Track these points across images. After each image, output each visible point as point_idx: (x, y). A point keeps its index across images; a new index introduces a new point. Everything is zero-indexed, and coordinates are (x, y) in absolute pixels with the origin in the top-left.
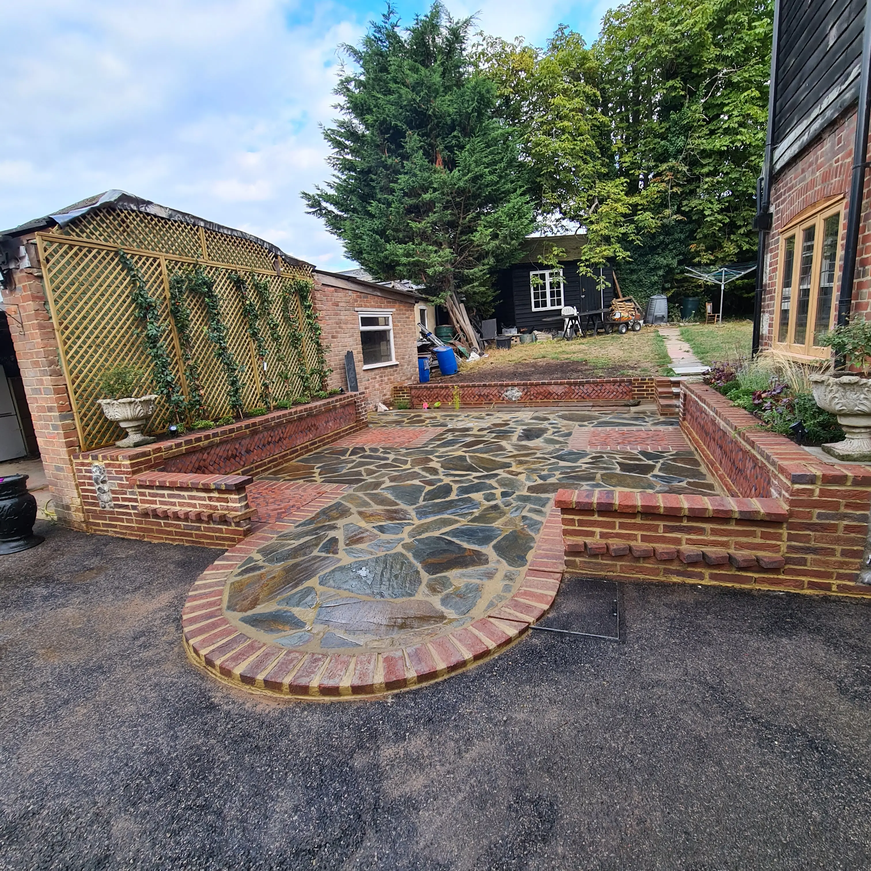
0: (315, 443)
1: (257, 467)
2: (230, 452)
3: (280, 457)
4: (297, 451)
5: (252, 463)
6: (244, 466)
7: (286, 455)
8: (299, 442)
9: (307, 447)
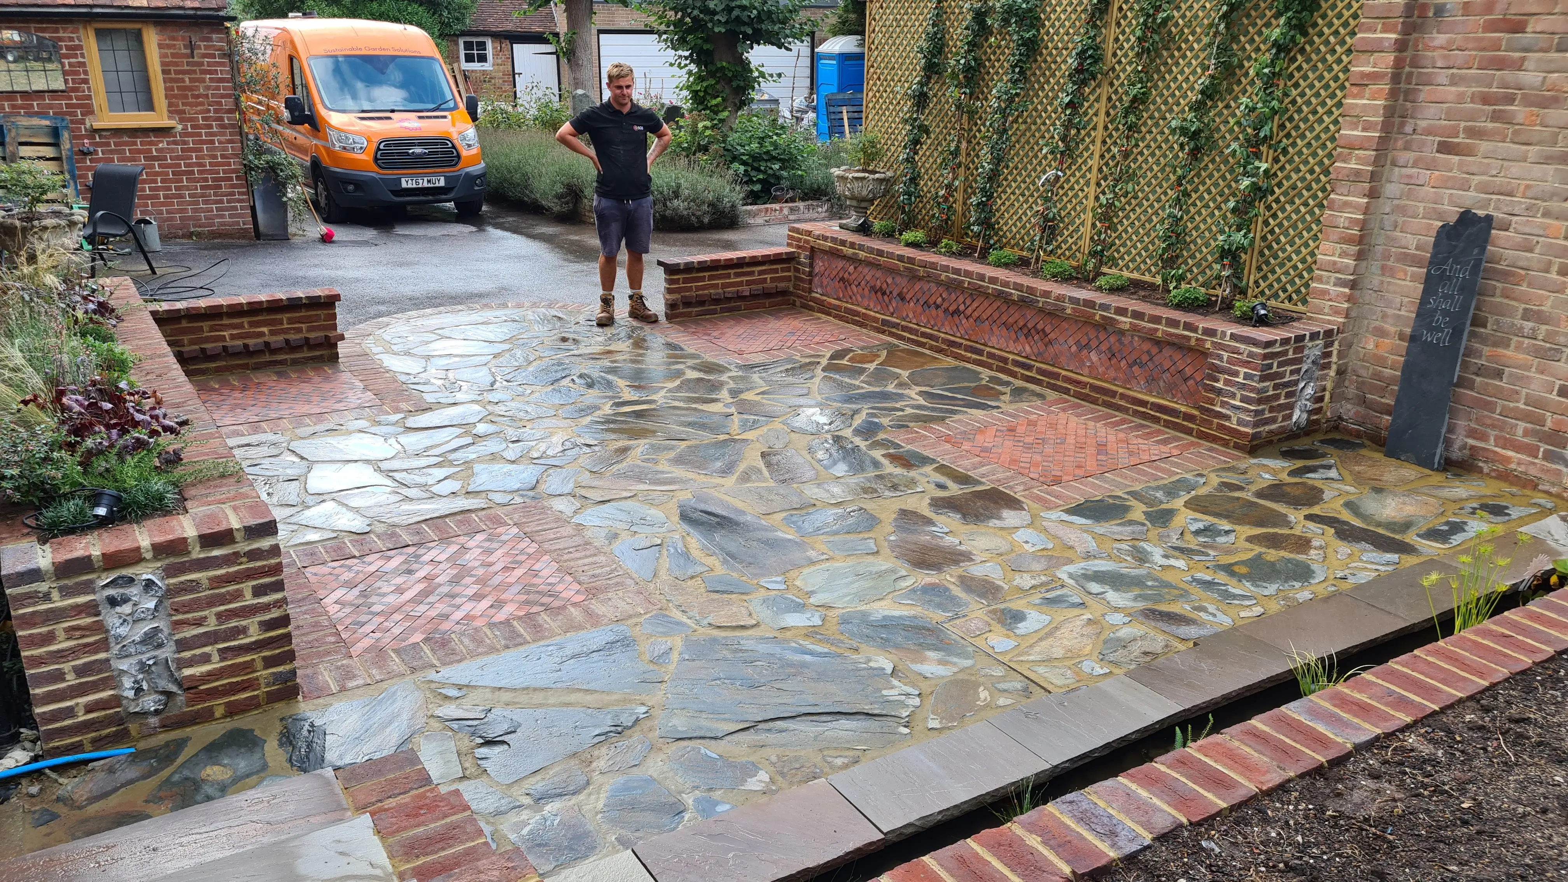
0: (1029, 368)
1: (904, 329)
2: (878, 283)
3: (944, 341)
4: (980, 352)
5: (904, 319)
6: (892, 315)
7: (959, 346)
8: (994, 341)
9: (1005, 360)
